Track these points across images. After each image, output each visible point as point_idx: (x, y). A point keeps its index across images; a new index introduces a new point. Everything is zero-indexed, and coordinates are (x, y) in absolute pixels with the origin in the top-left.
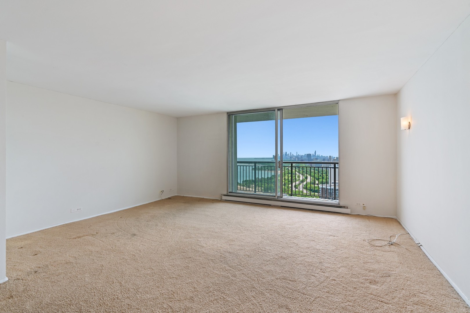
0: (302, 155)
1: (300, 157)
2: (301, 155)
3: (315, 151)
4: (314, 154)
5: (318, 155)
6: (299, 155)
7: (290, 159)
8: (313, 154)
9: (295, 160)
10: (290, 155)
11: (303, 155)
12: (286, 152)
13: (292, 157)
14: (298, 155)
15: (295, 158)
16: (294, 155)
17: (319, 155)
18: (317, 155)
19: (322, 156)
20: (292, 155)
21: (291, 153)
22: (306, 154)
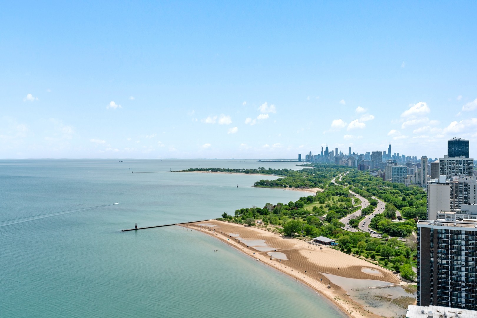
0: (361, 155)
1: (357, 158)
2: (359, 154)
3: (390, 146)
4: (387, 153)
5: (395, 154)
6: (354, 153)
7: (337, 163)
8: (385, 152)
9: (347, 164)
10: (335, 154)
11: (364, 153)
12: (327, 148)
13: (341, 159)
14: (352, 153)
15: (347, 160)
16: (344, 154)
17: (398, 154)
18: (392, 154)
19: (403, 156)
20: (339, 153)
21: (337, 149)
22: (369, 153)
